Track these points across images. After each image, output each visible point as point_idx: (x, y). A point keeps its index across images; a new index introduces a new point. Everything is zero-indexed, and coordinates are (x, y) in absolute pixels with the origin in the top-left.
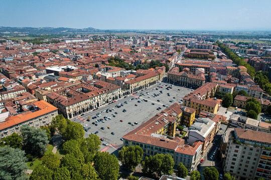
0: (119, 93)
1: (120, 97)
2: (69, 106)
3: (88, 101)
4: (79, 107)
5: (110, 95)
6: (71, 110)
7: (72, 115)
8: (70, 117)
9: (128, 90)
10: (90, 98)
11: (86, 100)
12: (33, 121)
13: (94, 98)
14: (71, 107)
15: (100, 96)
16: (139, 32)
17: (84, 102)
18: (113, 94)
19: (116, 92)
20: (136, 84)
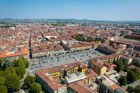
0: (62, 52)
1: (63, 54)
2: (33, 53)
3: (44, 53)
4: (39, 55)
5: (57, 52)
6: (35, 56)
7: (35, 58)
8: (34, 58)
9: (69, 51)
10: (45, 52)
11: (43, 52)
12: (16, 57)
13: (47, 52)
14: (34, 54)
15: (51, 52)
16: (111, 22)
17: (42, 53)
18: (59, 52)
19: (61, 51)
20: (75, 48)
